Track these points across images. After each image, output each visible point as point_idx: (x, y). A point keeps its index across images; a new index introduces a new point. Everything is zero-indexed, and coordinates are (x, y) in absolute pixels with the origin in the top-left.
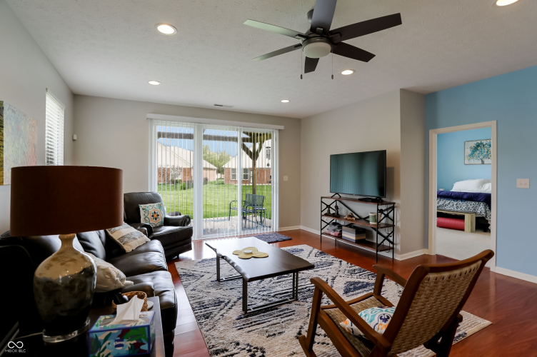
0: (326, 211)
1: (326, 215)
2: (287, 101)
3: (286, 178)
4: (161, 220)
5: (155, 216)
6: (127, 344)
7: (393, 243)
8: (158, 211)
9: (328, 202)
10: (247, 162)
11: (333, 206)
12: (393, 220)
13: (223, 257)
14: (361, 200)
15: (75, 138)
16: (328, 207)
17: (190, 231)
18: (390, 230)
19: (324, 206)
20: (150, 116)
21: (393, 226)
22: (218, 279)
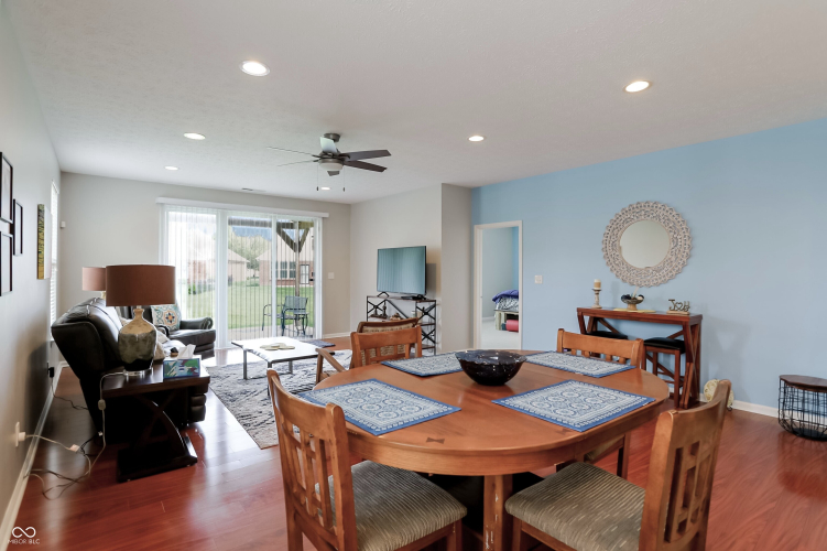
0: (373, 312)
1: (372, 316)
2: (327, 189)
3: (331, 275)
4: (176, 323)
5: (170, 318)
6: (186, 368)
7: (434, 342)
8: (173, 312)
9: (376, 301)
10: (287, 254)
11: (381, 307)
12: (435, 319)
13: (249, 351)
14: (403, 298)
15: (63, 225)
16: (376, 307)
17: (212, 336)
18: (431, 328)
19: (371, 307)
20: (161, 200)
21: (435, 324)
22: (245, 378)
